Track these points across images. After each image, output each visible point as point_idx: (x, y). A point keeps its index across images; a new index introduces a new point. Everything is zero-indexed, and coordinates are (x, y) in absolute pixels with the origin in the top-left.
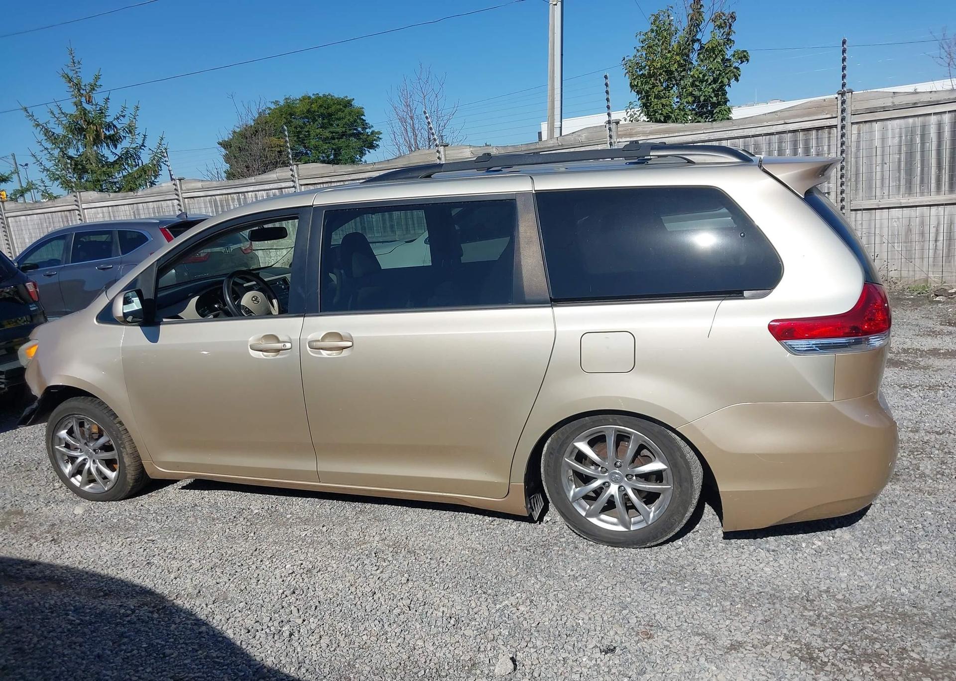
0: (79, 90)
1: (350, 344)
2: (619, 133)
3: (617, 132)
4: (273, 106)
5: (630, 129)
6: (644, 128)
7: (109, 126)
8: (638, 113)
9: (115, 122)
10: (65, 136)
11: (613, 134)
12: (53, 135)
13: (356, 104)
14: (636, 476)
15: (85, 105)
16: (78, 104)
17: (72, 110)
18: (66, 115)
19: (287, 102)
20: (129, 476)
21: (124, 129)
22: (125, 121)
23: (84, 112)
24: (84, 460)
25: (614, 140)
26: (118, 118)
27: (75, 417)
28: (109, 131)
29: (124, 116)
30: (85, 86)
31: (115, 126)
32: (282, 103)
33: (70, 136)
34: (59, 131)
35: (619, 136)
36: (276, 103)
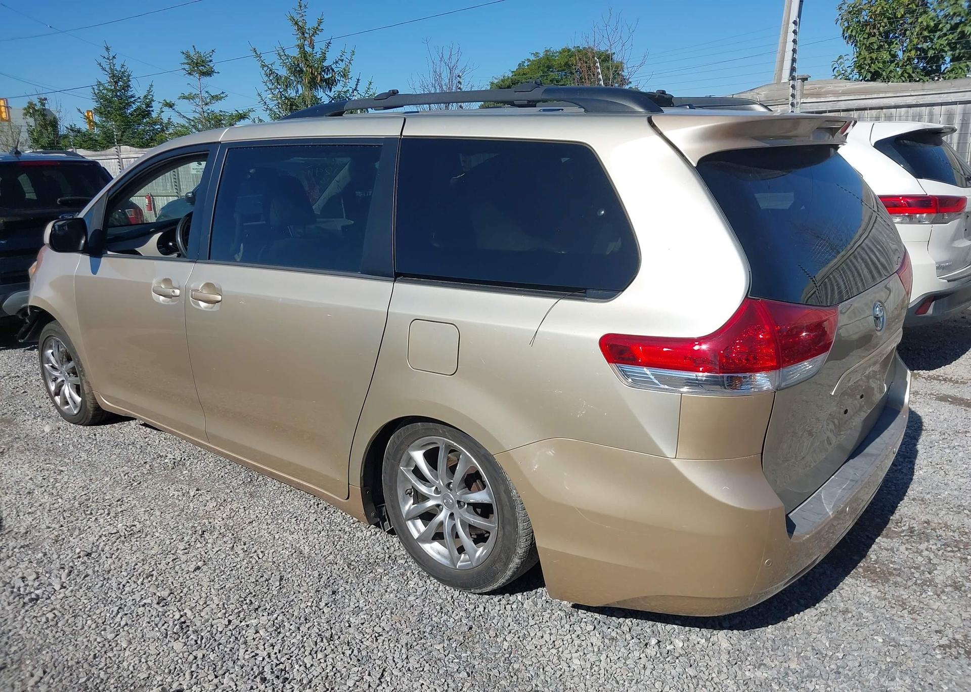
0: (303, 34)
1: (219, 298)
2: (805, 92)
3: (802, 89)
4: (532, 58)
5: (819, 88)
6: (836, 87)
7: (328, 69)
8: (849, 70)
9: (333, 67)
10: (286, 78)
11: (797, 93)
12: (277, 76)
13: (617, 58)
14: (469, 504)
15: (307, 49)
16: (301, 47)
17: (295, 53)
18: (288, 57)
19: (546, 55)
20: (88, 403)
21: (340, 73)
22: (342, 65)
23: (305, 55)
24: (63, 381)
25: (798, 99)
26: (337, 62)
27: (54, 339)
28: (327, 75)
29: (342, 61)
30: (309, 29)
31: (333, 70)
32: (541, 55)
33: (293, 78)
34: (283, 72)
35: (803, 95)
36: (536, 54)
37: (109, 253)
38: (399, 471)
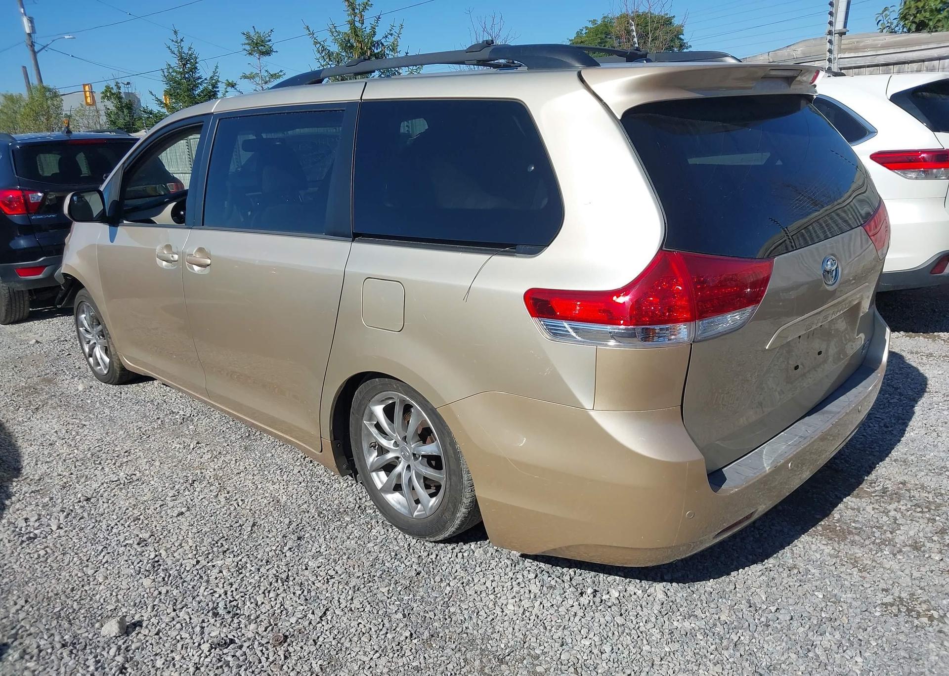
0: (354, 10)
1: (209, 261)
2: (842, 47)
3: (839, 47)
4: (590, 25)
6: (874, 40)
7: (379, 43)
9: (383, 41)
10: (337, 54)
11: (835, 48)
12: (329, 52)
14: (423, 456)
15: (358, 24)
16: (352, 23)
17: (346, 29)
18: (339, 33)
19: (604, 21)
21: (389, 47)
22: (391, 39)
23: (355, 30)
25: (836, 55)
26: (386, 37)
27: (86, 304)
28: (377, 49)
29: (391, 35)
30: (359, 5)
31: (383, 45)
32: (599, 22)
33: (344, 54)
34: (335, 48)
35: (841, 51)
36: (594, 22)
37: (125, 222)
38: (363, 424)
